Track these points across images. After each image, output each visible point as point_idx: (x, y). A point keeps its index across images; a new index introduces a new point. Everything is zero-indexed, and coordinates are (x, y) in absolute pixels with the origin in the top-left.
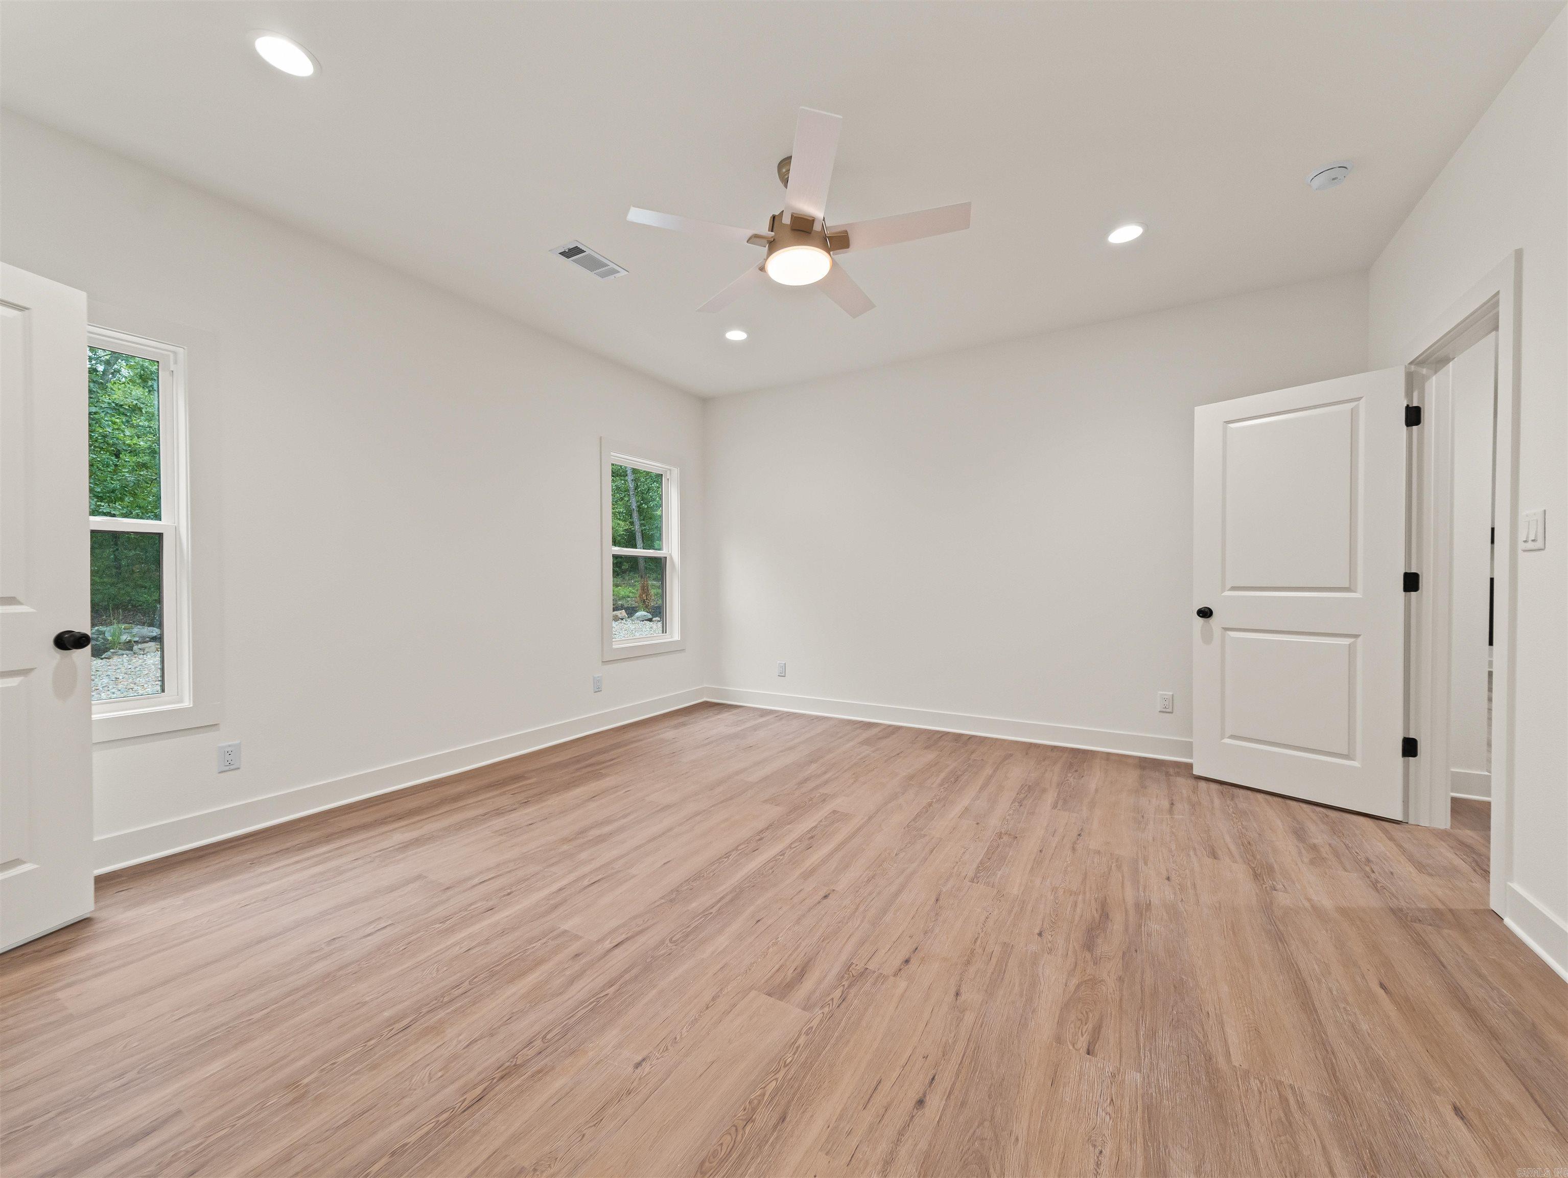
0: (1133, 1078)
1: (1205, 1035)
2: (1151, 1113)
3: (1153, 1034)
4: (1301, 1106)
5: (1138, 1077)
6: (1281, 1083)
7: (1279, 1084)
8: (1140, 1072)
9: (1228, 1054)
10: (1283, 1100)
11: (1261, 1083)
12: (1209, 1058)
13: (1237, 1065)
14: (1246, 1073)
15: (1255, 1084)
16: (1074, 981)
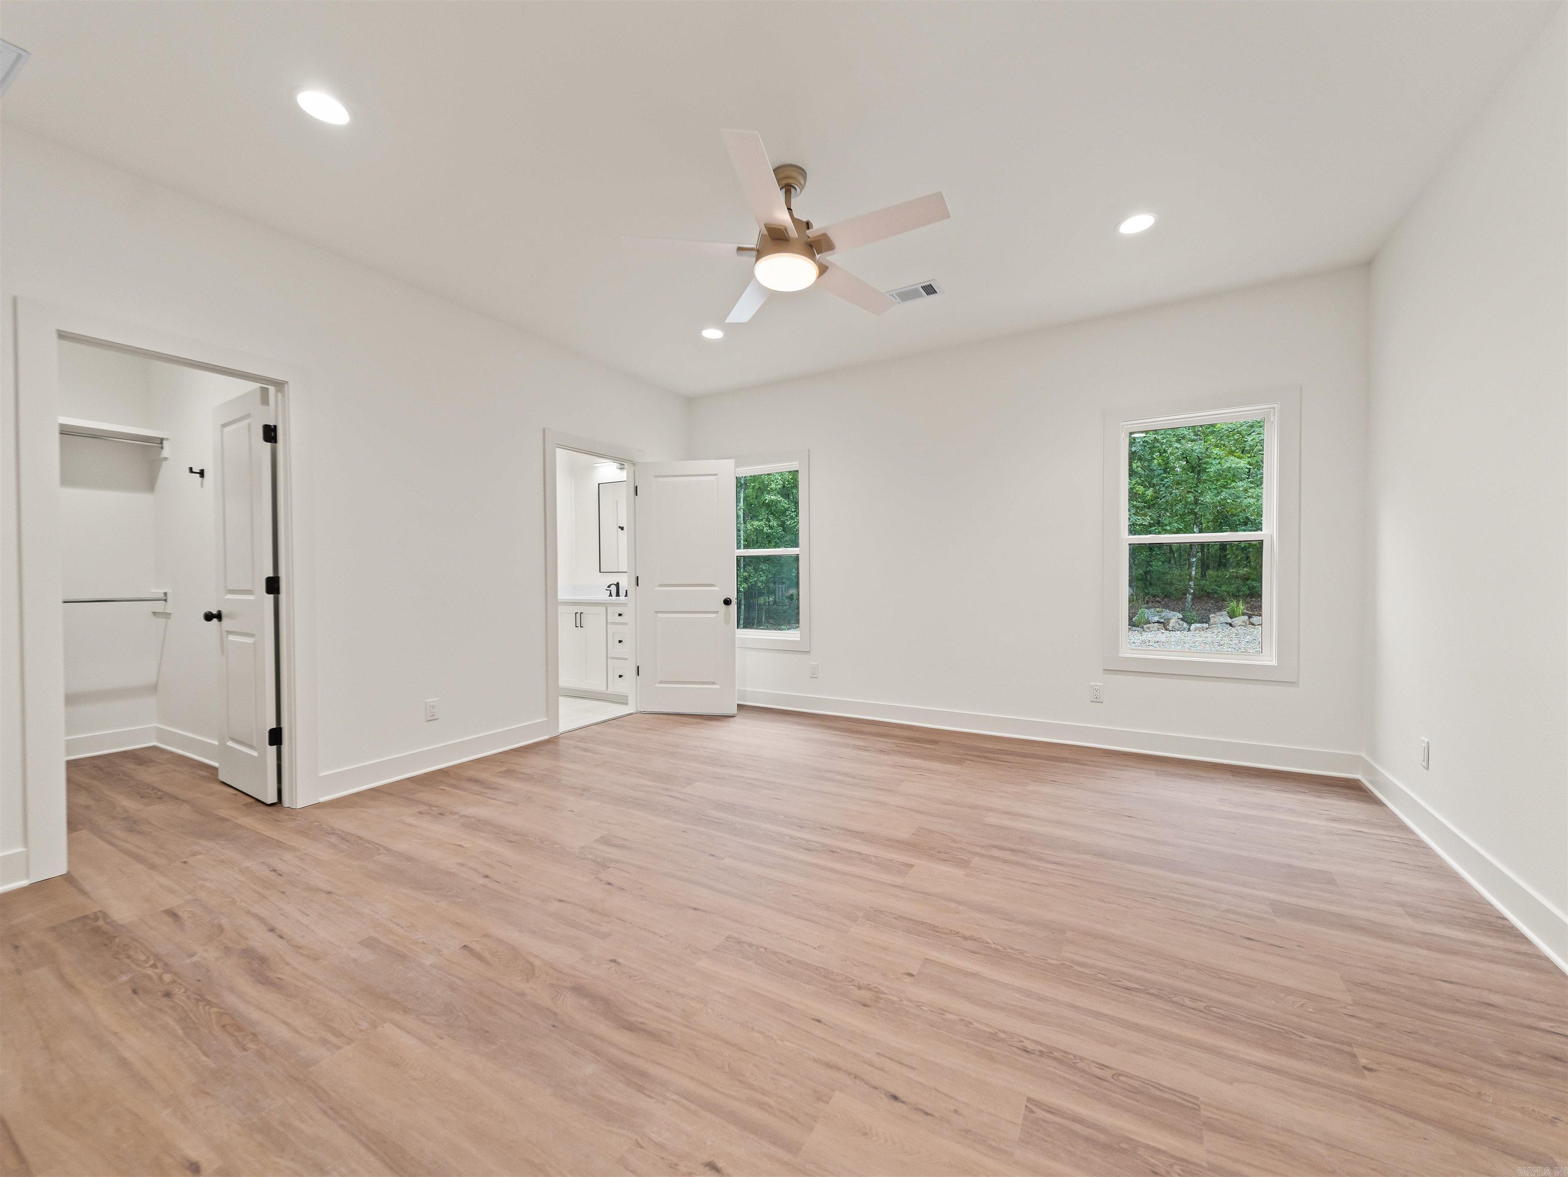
0: (429, 960)
1: (424, 1021)
2: (401, 957)
3: (452, 987)
4: (324, 1042)
5: (428, 963)
6: (348, 1044)
7: (350, 1041)
8: (430, 965)
9: (397, 1025)
10: (338, 1034)
11: (361, 1030)
12: (406, 1011)
13: (386, 1025)
14: (374, 1026)
15: (364, 1025)
16: (537, 963)
